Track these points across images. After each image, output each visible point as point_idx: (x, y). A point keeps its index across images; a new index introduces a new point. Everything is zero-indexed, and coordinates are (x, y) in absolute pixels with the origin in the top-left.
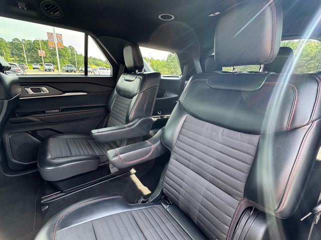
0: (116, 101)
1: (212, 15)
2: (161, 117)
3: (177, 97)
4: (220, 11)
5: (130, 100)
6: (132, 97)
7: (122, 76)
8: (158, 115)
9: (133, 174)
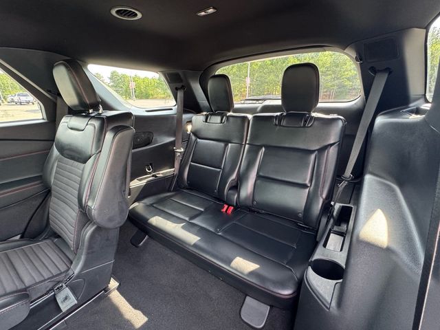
0: (57, 167)
1: (203, 13)
2: (153, 176)
3: (174, 141)
4: (214, 8)
5: (81, 165)
6: (85, 161)
7: (63, 120)
8: (146, 173)
9: (114, 290)
